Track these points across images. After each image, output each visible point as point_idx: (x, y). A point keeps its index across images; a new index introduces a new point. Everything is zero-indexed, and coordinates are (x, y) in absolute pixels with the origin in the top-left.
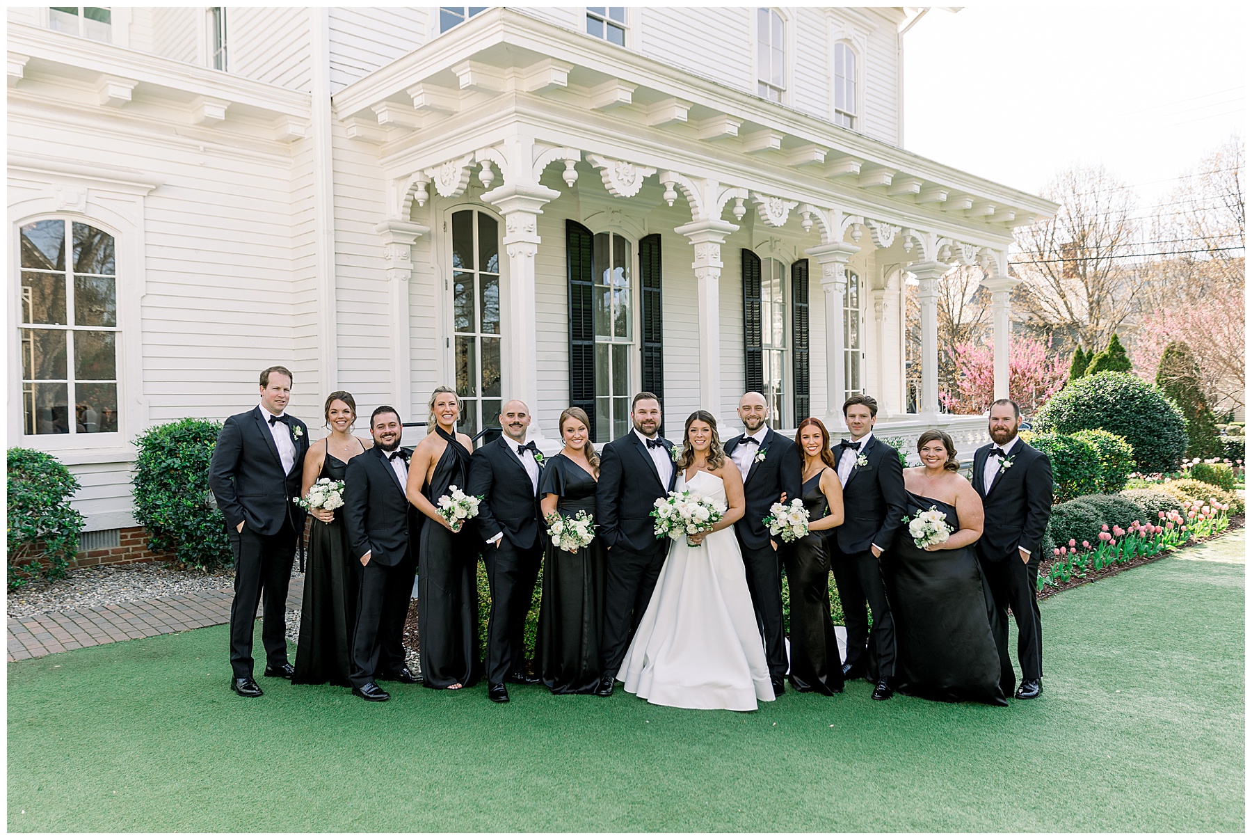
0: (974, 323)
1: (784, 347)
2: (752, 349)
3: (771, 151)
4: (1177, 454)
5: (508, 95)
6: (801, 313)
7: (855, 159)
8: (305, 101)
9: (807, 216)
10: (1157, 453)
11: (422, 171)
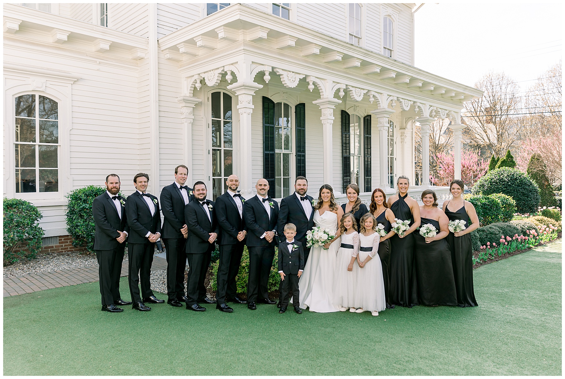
0: (445, 144)
3: (356, 67)
4: (535, 205)
5: (240, 42)
7: (393, 71)
8: (146, 41)
9: (371, 96)
10: (526, 204)
11: (199, 74)
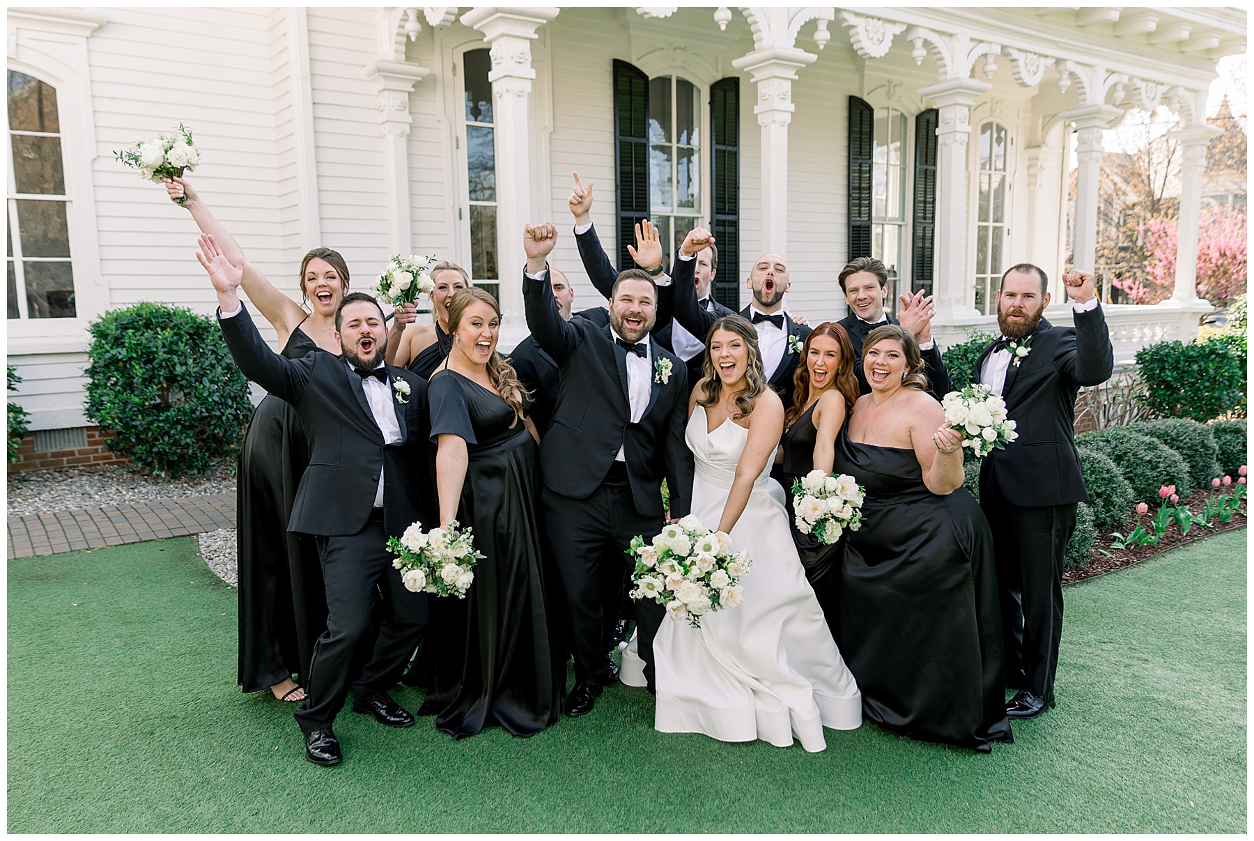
1: (903, 220)
2: (858, 224)
6: (926, 178)
9: (919, 44)
